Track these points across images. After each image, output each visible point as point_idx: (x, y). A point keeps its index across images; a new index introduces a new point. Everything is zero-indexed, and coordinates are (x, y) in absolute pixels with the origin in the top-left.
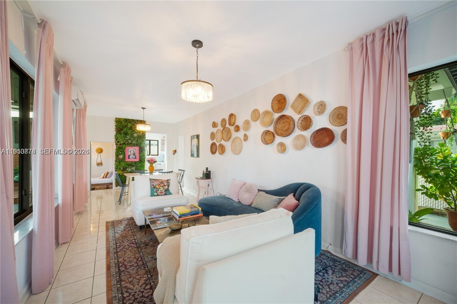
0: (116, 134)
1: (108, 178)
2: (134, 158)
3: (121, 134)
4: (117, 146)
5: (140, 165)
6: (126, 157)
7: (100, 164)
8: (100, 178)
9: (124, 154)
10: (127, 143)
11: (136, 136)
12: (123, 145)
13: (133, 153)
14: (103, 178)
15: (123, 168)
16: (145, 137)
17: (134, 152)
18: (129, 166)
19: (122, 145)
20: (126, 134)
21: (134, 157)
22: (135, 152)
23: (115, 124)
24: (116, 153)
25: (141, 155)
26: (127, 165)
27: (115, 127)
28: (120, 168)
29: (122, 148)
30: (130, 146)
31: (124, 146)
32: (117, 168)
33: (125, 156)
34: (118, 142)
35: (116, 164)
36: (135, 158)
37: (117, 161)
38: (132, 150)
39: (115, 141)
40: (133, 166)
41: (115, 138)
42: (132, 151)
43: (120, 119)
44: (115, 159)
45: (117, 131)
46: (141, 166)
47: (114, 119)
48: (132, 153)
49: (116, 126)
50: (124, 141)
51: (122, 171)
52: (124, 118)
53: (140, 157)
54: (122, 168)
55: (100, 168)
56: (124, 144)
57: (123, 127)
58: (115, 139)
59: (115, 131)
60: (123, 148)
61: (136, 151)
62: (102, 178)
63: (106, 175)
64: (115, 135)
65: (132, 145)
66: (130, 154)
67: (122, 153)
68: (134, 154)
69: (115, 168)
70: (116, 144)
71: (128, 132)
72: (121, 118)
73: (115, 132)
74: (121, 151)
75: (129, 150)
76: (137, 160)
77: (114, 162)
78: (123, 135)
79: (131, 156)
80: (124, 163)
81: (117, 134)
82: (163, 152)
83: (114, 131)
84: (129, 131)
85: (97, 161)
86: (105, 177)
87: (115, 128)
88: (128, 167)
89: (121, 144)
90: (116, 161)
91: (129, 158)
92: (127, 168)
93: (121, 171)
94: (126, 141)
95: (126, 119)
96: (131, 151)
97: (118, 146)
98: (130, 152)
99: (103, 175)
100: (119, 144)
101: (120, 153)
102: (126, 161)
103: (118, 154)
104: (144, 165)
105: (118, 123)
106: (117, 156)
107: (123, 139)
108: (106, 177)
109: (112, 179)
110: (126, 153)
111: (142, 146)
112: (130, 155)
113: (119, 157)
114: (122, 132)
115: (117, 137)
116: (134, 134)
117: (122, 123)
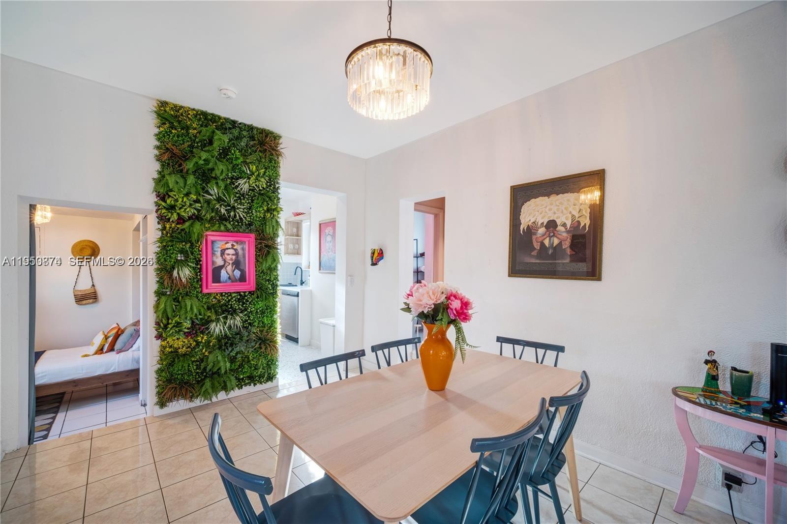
0: (160, 173)
1: (119, 351)
2: (236, 281)
3: (184, 175)
4: (164, 228)
5: (261, 305)
6: (204, 276)
7: (87, 298)
8: (86, 356)
9: (198, 262)
10: (208, 216)
11: (246, 187)
12: (192, 225)
13: (234, 257)
14: (100, 351)
15: (193, 322)
16: (279, 199)
17: (237, 254)
18: (216, 313)
19: (187, 224)
20: (205, 176)
21: (237, 273)
22: (240, 252)
23: (157, 131)
24: (158, 260)
25: (265, 266)
26: (209, 308)
27: (158, 143)
28: (178, 324)
29: (186, 237)
30: (222, 228)
31: (197, 226)
32: (166, 327)
33: (201, 269)
34: (172, 208)
35: (162, 306)
36: (242, 279)
37: (164, 294)
38: (229, 245)
39: (157, 204)
40: (233, 312)
41: (155, 190)
42: (231, 252)
43: (177, 108)
44: (153, 286)
45: (166, 157)
46: (263, 313)
47: (152, 106)
48: (228, 258)
49: (159, 139)
50: (198, 205)
51: (187, 335)
52: (197, 108)
53: (260, 274)
54: (187, 324)
55: (89, 310)
56: (197, 218)
57: (191, 146)
58: (158, 196)
59: (159, 159)
60: (194, 237)
61: (243, 249)
62: (96, 353)
63: (110, 340)
64: (156, 176)
65: (229, 226)
66: (219, 262)
67: (187, 257)
68: (237, 264)
69: (157, 324)
70: (162, 219)
71: (212, 170)
72: (181, 107)
73: (157, 166)
74: (182, 251)
75: (219, 246)
76: (250, 285)
77: (152, 299)
78: (191, 179)
79: (223, 272)
80: (196, 302)
81: (166, 172)
82: (298, 257)
83: (154, 160)
84: (221, 168)
85: (77, 288)
86: (105, 349)
87: (158, 148)
88: (214, 317)
89: (181, 220)
90: (159, 294)
91: (217, 279)
92: (209, 321)
93: (182, 337)
94: (205, 205)
95: (205, 114)
96: (227, 252)
97: (168, 226)
98: (219, 254)
99: (98, 340)
100: (175, 216)
101: (180, 257)
102: (205, 291)
103: (169, 264)
104: (275, 305)
105: (172, 127)
106: (165, 270)
107: (195, 197)
108: (111, 349)
109: (136, 354)
110: (204, 259)
111: (269, 230)
112: (221, 267)
113: (175, 273)
114: (190, 165)
115: (167, 184)
116: (237, 179)
117: (187, 128)
